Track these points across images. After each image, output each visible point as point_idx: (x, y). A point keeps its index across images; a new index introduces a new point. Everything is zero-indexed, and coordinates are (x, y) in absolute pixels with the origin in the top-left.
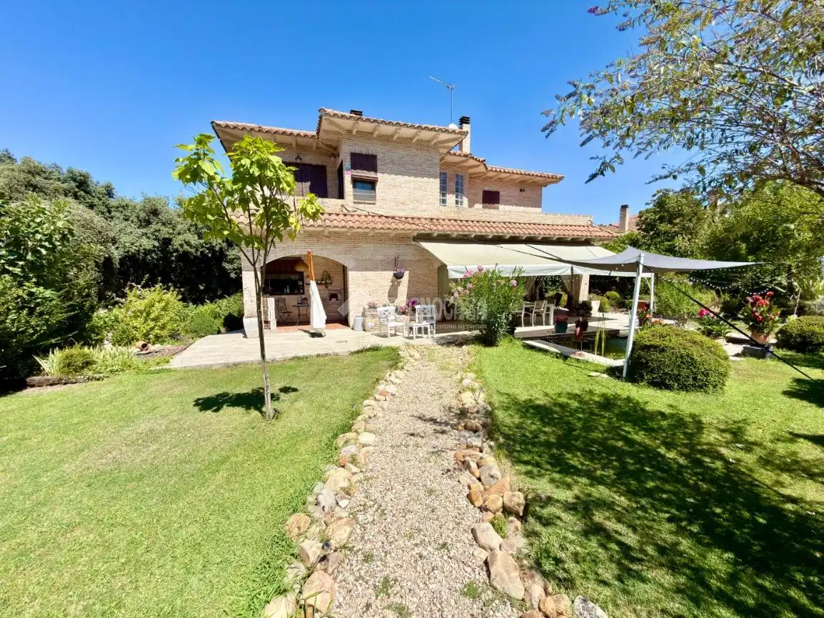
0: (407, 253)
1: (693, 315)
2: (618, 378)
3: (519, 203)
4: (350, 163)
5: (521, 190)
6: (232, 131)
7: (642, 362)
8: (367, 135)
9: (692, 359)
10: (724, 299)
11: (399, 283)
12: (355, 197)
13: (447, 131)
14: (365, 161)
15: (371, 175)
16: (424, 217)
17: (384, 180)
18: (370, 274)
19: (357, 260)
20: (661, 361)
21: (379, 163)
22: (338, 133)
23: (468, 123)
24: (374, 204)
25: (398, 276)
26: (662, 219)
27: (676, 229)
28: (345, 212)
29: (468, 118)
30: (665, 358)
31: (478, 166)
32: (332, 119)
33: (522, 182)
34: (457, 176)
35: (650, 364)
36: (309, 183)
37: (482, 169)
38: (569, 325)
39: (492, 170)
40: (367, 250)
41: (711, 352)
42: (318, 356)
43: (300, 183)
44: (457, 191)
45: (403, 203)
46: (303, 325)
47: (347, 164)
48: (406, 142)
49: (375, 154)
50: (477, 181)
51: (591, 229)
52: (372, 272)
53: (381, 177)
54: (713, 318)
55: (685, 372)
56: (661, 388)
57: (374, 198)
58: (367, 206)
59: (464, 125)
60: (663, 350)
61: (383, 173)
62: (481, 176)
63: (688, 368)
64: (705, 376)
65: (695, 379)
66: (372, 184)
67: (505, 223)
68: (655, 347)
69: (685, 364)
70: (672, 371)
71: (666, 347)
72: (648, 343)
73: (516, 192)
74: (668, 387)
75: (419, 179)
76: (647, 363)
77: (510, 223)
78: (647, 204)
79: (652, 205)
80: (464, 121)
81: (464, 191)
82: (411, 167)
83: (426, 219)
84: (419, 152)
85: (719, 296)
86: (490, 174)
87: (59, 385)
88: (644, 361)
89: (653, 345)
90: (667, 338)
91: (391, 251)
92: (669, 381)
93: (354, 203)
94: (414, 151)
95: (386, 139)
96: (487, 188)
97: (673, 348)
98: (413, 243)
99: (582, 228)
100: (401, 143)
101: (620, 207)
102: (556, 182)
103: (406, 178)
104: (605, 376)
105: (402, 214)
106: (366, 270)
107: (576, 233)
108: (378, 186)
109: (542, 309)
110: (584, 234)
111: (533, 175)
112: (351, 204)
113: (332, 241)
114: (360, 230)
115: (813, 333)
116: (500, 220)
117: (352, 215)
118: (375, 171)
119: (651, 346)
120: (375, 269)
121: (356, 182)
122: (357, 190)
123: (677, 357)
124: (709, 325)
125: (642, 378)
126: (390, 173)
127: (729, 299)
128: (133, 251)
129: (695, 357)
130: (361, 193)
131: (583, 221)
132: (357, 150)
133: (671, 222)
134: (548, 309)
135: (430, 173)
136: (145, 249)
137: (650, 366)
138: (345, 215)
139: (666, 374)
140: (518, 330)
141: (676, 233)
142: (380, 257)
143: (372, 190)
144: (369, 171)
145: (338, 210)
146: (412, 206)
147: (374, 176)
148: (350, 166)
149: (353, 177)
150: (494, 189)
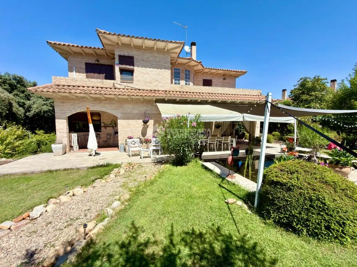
1: (323, 146)
2: (250, 207)
3: (223, 86)
5: (224, 79)
6: (58, 46)
7: (268, 197)
8: (128, 46)
9: (324, 204)
10: (342, 136)
11: (148, 126)
12: (121, 79)
13: (171, 42)
14: (128, 60)
15: (131, 67)
16: (161, 90)
17: (138, 70)
18: (131, 120)
20: (287, 201)
21: (135, 61)
22: (113, 46)
23: (195, 45)
24: (133, 83)
25: (145, 122)
26: (303, 93)
27: (312, 98)
29: (195, 43)
30: (292, 197)
31: (197, 65)
32: (103, 35)
33: (224, 75)
34: (186, 70)
35: (276, 202)
36: (105, 74)
37: (200, 67)
38: (240, 151)
39: (206, 68)
40: (129, 108)
41: (346, 195)
43: (99, 74)
44: (186, 78)
47: (117, 61)
48: (150, 49)
49: (133, 56)
50: (200, 74)
51: (260, 97)
53: (136, 69)
54: (340, 151)
55: (315, 218)
56: (287, 230)
57: (132, 80)
58: (128, 84)
59: (193, 46)
60: (289, 189)
61: (138, 66)
62: (202, 72)
63: (319, 214)
64: (340, 225)
66: (131, 72)
67: (209, 93)
68: (282, 185)
69: (314, 208)
70: (300, 213)
71: (292, 186)
72: (275, 179)
73: (221, 80)
74: (296, 231)
76: (273, 200)
77: (212, 94)
78: (294, 86)
79: (298, 86)
80: (193, 44)
81: (191, 79)
82: (154, 63)
83: (162, 91)
84: (158, 55)
85: (339, 135)
86: (206, 70)
88: (271, 198)
89: (279, 182)
90: (295, 175)
91: (142, 109)
92: (297, 225)
93: (121, 82)
94: (155, 54)
95: (139, 48)
96: (205, 78)
97: (301, 188)
98: (154, 104)
99: (255, 97)
100: (147, 50)
101: (282, 91)
102: (243, 74)
103: (152, 69)
105: (149, 88)
106: (128, 119)
107: (250, 99)
108: (135, 74)
109: (228, 141)
110: (256, 99)
111: (230, 71)
112: (119, 83)
113: (108, 103)
114: (124, 97)
116: (206, 92)
118: (133, 66)
119: (277, 183)
120: (133, 118)
121: (122, 71)
122: (125, 76)
123: (305, 199)
124: (337, 157)
125: (269, 215)
126: (142, 67)
127: (345, 137)
128: (37, 111)
129: (328, 203)
131: (255, 92)
132: (122, 54)
133: (308, 94)
134: (232, 141)
135: (164, 66)
136: (44, 111)
137: (276, 205)
138: (115, 89)
139: (294, 216)
140: (204, 154)
141: (312, 100)
142: (136, 111)
143: (132, 75)
144: (130, 65)
145: (111, 86)
146: (154, 84)
147: (132, 68)
148: (118, 63)
149: (119, 68)
150: (209, 79)
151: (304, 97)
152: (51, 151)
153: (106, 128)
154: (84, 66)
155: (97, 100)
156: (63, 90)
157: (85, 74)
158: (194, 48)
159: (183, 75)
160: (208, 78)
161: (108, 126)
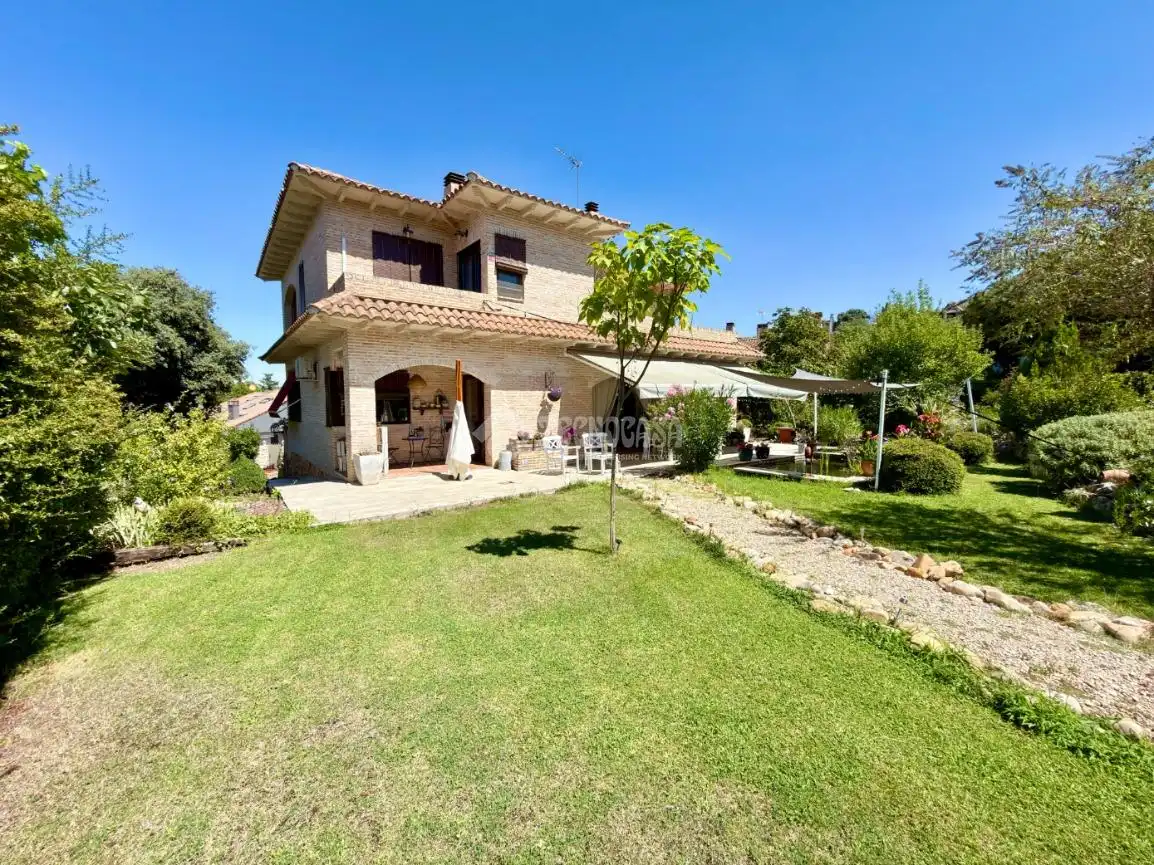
0: (561, 368)
2: (872, 490)
4: (494, 246)
7: (896, 471)
8: (516, 213)
11: (550, 407)
12: (500, 291)
13: (610, 221)
15: (519, 264)
17: (534, 273)
18: (518, 393)
19: (501, 375)
20: (916, 469)
21: (528, 251)
24: (522, 302)
25: (554, 398)
26: (784, 340)
28: (488, 310)
30: (919, 466)
35: (906, 473)
36: (419, 267)
40: (513, 362)
42: (522, 496)
43: (407, 266)
45: (555, 304)
46: (431, 465)
48: (559, 227)
52: (519, 392)
53: (530, 269)
55: (937, 477)
57: (522, 295)
60: (917, 459)
61: (532, 264)
65: (945, 482)
66: (518, 277)
68: (909, 457)
69: (936, 470)
70: (927, 477)
71: (919, 455)
75: (572, 275)
82: (564, 260)
84: (573, 242)
87: (174, 559)
91: (540, 365)
93: (499, 299)
94: (567, 240)
95: (538, 221)
98: (566, 355)
100: (552, 227)
103: (558, 272)
104: (858, 490)
106: (512, 388)
108: (527, 280)
112: (494, 300)
113: (471, 348)
115: (974, 447)
117: (497, 316)
118: (524, 260)
119: (905, 456)
120: (523, 388)
121: (501, 271)
122: (502, 282)
125: (901, 487)
126: (541, 265)
130: (507, 286)
132: (502, 231)
135: (583, 269)
138: (488, 314)
142: (527, 373)
143: (520, 285)
144: (516, 259)
145: (478, 307)
146: (563, 308)
147: (523, 266)
148: (493, 251)
149: (496, 265)
151: (788, 348)
153: (422, 414)
154: (369, 241)
155: (448, 340)
156: (387, 314)
157: (370, 262)
161: (429, 408)
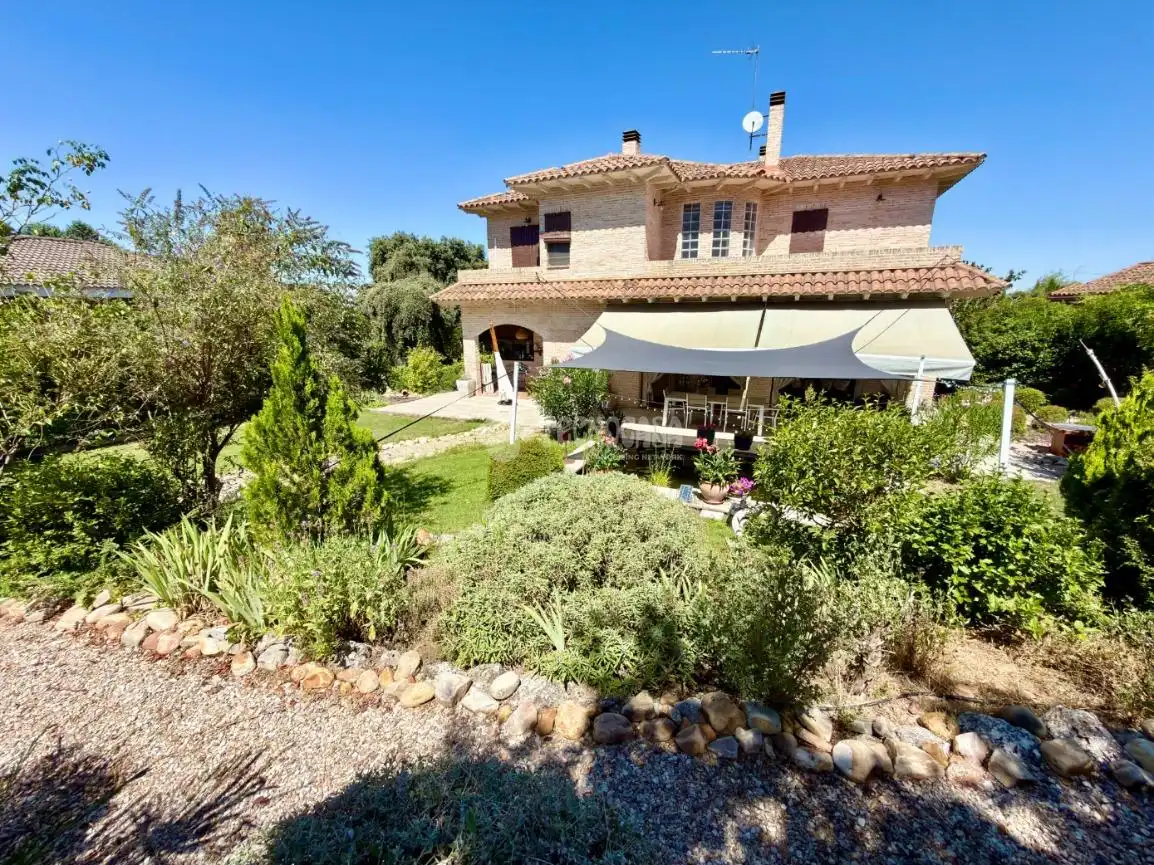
3: (872, 222)
4: (544, 226)
5: (879, 198)
12: (551, 261)
17: (577, 237)
19: (552, 330)
21: (573, 220)
23: (784, 102)
24: (569, 268)
29: (787, 93)
32: (514, 186)
34: (720, 204)
40: (560, 320)
44: (717, 225)
45: (599, 264)
47: (542, 228)
48: (604, 186)
49: (569, 210)
50: (784, 198)
52: (565, 344)
57: (567, 261)
58: (560, 271)
59: (773, 107)
61: (578, 230)
66: (565, 246)
73: (868, 203)
80: (778, 99)
82: (610, 217)
84: (619, 196)
93: (550, 269)
96: (801, 207)
100: (598, 189)
103: (603, 232)
105: (598, 277)
106: (560, 340)
108: (572, 248)
112: (547, 271)
113: (528, 311)
118: (569, 230)
121: (551, 246)
122: (556, 254)
130: (558, 256)
135: (632, 221)
143: (568, 251)
144: (564, 231)
145: (533, 278)
146: (609, 265)
147: (566, 236)
149: (545, 240)
150: (818, 206)
152: (455, 389)
154: (509, 235)
157: (510, 250)
158: (777, 111)
159: (707, 219)
160: (814, 204)
